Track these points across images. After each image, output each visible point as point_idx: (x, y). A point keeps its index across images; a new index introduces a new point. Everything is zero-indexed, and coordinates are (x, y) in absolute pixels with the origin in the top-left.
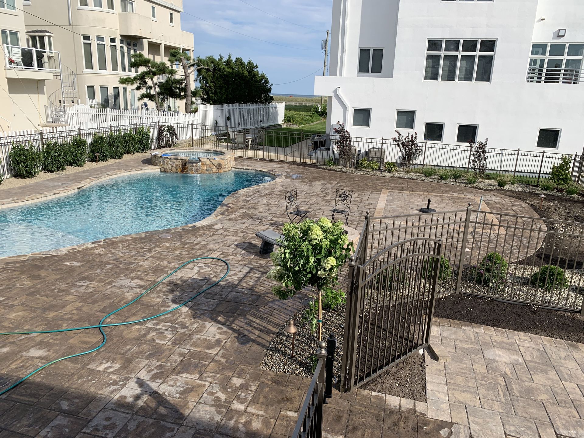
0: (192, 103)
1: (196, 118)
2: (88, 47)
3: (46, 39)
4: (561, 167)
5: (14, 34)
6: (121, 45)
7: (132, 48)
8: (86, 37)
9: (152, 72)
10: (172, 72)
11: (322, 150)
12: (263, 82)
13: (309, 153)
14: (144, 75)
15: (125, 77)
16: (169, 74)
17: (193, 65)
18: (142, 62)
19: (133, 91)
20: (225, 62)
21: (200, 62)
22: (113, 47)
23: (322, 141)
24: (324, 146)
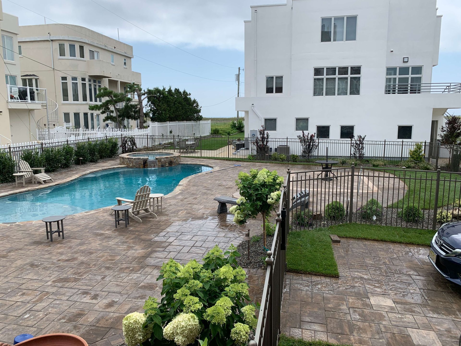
0: (145, 122)
1: (148, 131)
2: (65, 85)
3: (34, 81)
4: (416, 151)
5: (13, 78)
6: (90, 83)
7: (97, 84)
8: (64, 78)
9: (114, 100)
10: (129, 100)
11: (243, 150)
12: (194, 105)
13: (233, 153)
14: (107, 103)
15: (93, 105)
16: (127, 101)
17: (144, 94)
18: (107, 93)
19: (98, 115)
20: (167, 92)
21: (149, 92)
22: (84, 85)
23: (242, 144)
24: (244, 147)
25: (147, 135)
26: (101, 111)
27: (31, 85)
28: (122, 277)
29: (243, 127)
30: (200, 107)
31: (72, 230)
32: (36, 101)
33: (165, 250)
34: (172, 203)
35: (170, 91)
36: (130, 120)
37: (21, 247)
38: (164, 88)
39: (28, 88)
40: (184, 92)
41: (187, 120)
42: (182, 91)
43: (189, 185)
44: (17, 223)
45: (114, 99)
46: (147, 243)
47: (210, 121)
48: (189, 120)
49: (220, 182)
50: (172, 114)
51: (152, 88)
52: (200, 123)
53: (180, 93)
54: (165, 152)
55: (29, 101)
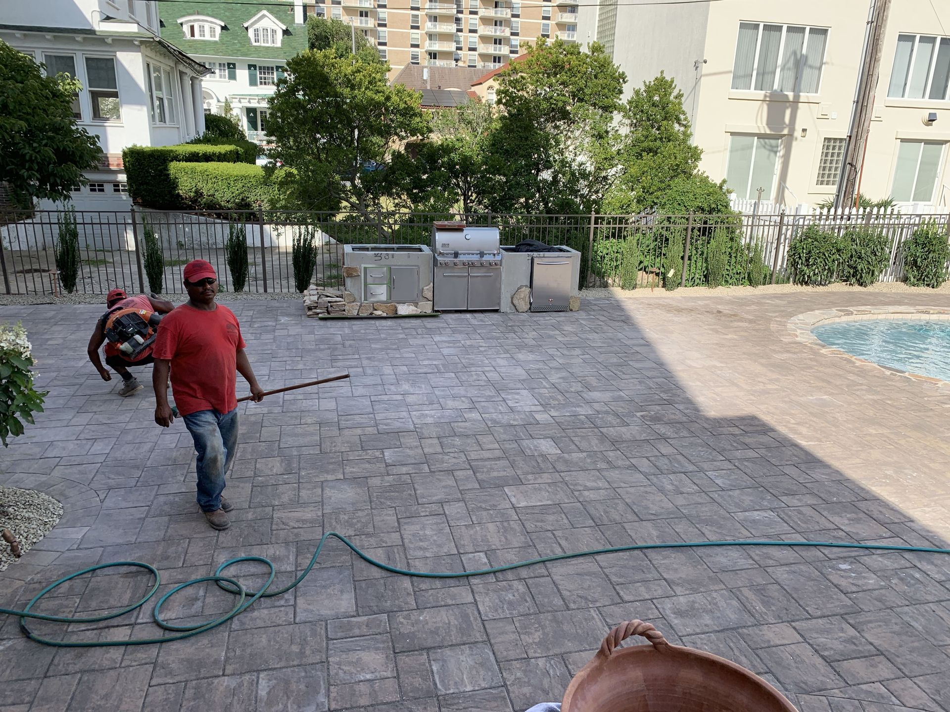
44: (906, 374)
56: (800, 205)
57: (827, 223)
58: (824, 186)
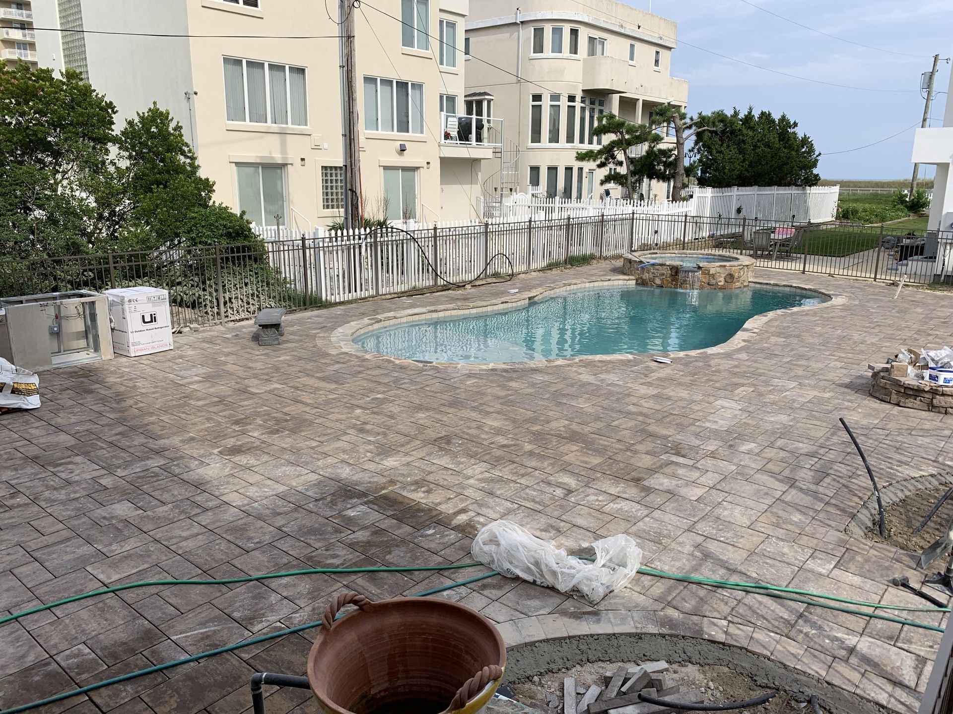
0: (685, 186)
1: (690, 208)
2: (537, 110)
3: (485, 104)
5: (451, 99)
6: (583, 105)
7: (597, 108)
8: (537, 98)
9: (626, 140)
10: (657, 139)
11: (918, 260)
12: (803, 150)
13: (890, 266)
14: (613, 145)
15: (584, 152)
16: (653, 142)
17: (690, 127)
18: (613, 126)
19: (591, 171)
20: (741, 120)
21: (703, 121)
22: (571, 109)
23: (917, 247)
24: (921, 254)
25: (686, 216)
26: (598, 162)
27: (479, 113)
28: (600, 501)
29: (925, 204)
30: (817, 153)
31: (520, 391)
32: (485, 143)
33: (696, 465)
34: (721, 367)
35: (749, 118)
36: (654, 182)
37: (436, 406)
38: (735, 112)
39: (474, 117)
40: (783, 118)
41: (780, 184)
42: (776, 116)
43: (767, 331)
44: (434, 364)
45: (627, 137)
46: (659, 442)
47: (837, 189)
48: (785, 185)
49: (845, 334)
50: (747, 170)
51: (707, 113)
52: (812, 192)
53: (774, 121)
54: (721, 253)
55: (474, 142)
56: (317, 229)
57: (344, 243)
58: (330, 210)
